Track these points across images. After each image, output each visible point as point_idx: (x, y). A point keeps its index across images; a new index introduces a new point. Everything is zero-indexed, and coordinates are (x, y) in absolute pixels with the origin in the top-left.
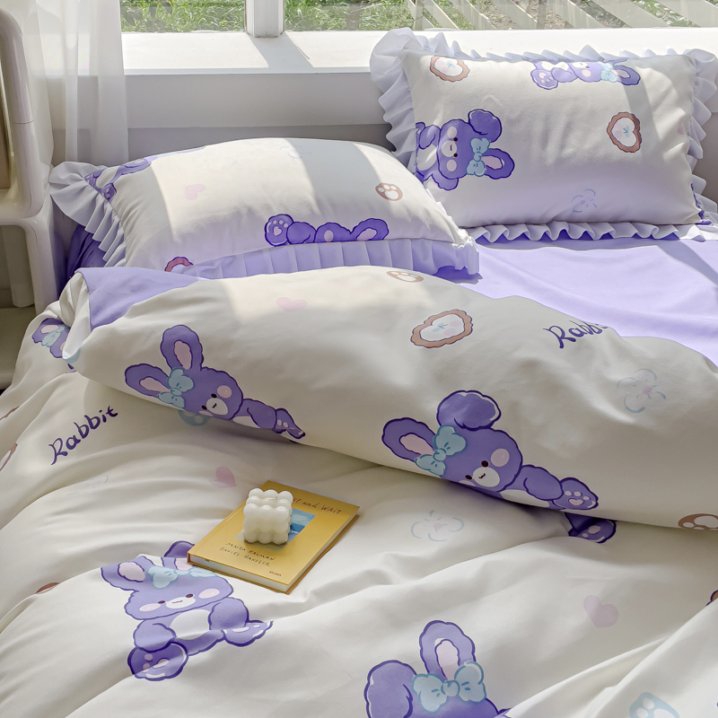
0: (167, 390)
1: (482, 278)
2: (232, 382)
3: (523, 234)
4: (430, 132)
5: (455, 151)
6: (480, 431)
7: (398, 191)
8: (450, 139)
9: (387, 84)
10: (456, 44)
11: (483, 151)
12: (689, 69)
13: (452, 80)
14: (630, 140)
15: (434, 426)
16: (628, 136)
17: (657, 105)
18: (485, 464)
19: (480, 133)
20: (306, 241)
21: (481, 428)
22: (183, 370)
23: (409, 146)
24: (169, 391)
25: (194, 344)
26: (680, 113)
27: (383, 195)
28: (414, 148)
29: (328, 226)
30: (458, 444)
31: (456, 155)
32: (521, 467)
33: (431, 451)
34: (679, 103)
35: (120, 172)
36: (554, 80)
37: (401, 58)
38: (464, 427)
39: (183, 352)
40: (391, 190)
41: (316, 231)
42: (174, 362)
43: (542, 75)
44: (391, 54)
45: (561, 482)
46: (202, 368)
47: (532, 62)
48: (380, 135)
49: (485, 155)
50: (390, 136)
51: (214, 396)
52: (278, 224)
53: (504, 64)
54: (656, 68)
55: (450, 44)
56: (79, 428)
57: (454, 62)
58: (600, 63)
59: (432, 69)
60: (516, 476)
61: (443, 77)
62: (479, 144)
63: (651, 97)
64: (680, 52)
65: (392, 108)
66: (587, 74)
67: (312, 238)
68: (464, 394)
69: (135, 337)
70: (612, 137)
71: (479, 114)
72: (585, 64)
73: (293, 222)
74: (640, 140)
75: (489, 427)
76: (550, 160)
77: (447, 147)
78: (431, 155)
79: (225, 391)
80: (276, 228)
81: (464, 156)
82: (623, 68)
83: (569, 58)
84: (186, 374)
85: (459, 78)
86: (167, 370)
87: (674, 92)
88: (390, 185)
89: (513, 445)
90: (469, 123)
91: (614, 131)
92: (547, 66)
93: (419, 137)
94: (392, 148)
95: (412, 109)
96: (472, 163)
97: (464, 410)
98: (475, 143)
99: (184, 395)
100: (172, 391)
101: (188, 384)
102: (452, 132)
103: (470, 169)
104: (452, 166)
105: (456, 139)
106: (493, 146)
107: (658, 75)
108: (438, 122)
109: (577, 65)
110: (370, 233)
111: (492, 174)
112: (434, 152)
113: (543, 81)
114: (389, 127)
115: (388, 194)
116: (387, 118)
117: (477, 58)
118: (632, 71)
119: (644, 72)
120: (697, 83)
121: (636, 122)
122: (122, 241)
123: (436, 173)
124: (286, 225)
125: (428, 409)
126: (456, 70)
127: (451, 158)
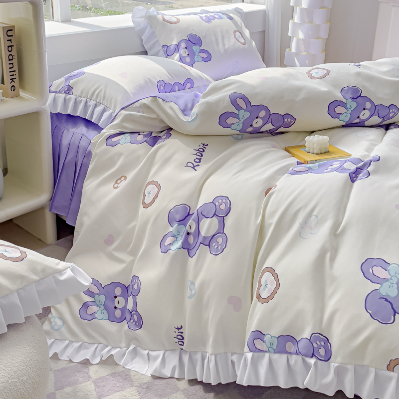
4: (172, 47)
5: (187, 53)
8: (184, 48)
15: (345, 101)
16: (241, 39)
18: (364, 109)
19: (195, 44)
20: (171, 91)
21: (358, 97)
22: (244, 109)
25: (244, 98)
29: (176, 83)
30: (354, 105)
31: (188, 55)
32: (375, 106)
33: (346, 111)
36: (209, 20)
37: (146, 18)
38: (353, 98)
39: (241, 102)
41: (173, 86)
42: (238, 108)
43: (204, 18)
44: (141, 17)
45: (388, 107)
46: (252, 106)
49: (199, 53)
51: (257, 118)
52: (161, 85)
56: (196, 155)
59: (164, 20)
60: (375, 110)
61: (171, 23)
62: (196, 48)
66: (217, 17)
68: (346, 88)
69: (218, 102)
70: (237, 39)
71: (191, 35)
73: (165, 83)
74: (245, 40)
75: (360, 96)
76: (222, 51)
77: (183, 52)
79: (262, 114)
81: (191, 54)
82: (225, 14)
84: (245, 110)
85: (175, 23)
86: (236, 112)
89: (370, 100)
90: (189, 40)
91: (236, 37)
92: (202, 15)
93: (166, 52)
95: (158, 40)
96: (196, 57)
97: (350, 92)
98: (194, 48)
99: (243, 122)
100: (239, 121)
101: (247, 115)
102: (183, 45)
103: (196, 59)
104: (188, 59)
105: (186, 48)
106: (201, 48)
107: (235, 16)
108: (175, 42)
111: (205, 60)
113: (206, 20)
115: (187, 68)
121: (240, 33)
124: (163, 85)
126: (174, 20)
127: (186, 56)
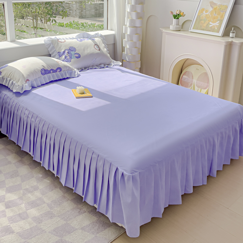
4: (62, 53)
19: (72, 51)
20: (48, 73)
29: (52, 70)
37: (51, 41)
40: (59, 62)
41: (49, 71)
50: (52, 56)
59: (58, 41)
62: (73, 53)
70: (95, 48)
71: (71, 47)
73: (45, 70)
74: (100, 49)
77: (66, 54)
78: (64, 57)
81: (70, 55)
90: (69, 49)
93: (59, 55)
95: (56, 50)
96: (72, 56)
102: (67, 52)
104: (68, 57)
110: (59, 70)
113: (80, 41)
121: (98, 46)
123: (66, 60)
126: (63, 41)
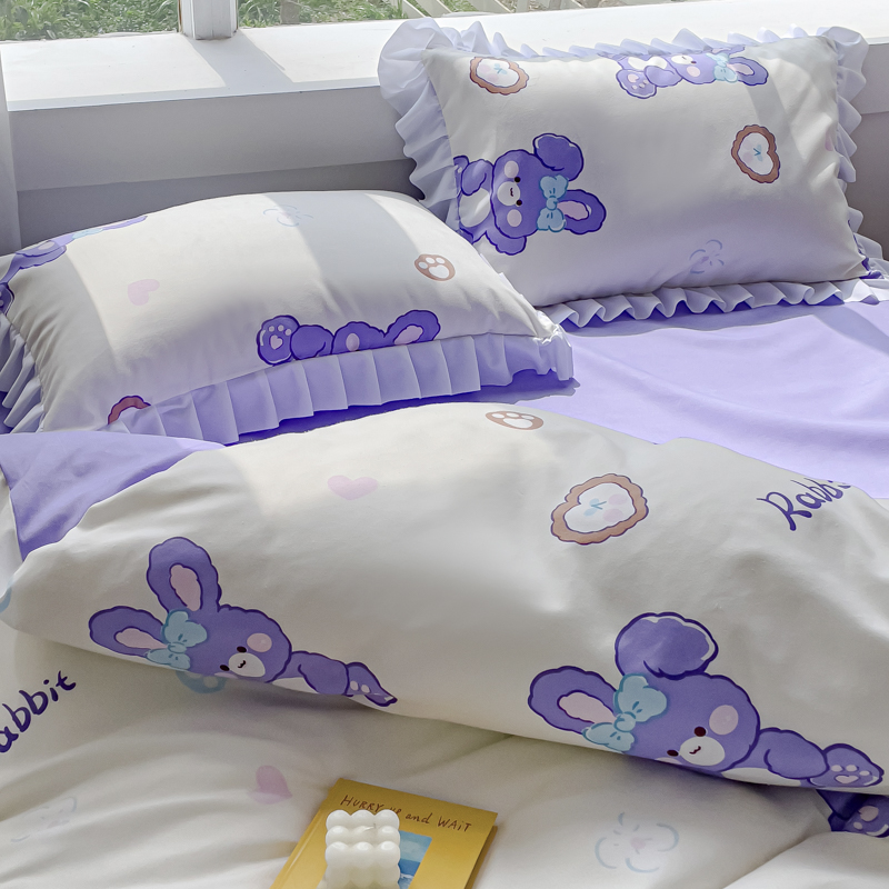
0: (160, 645)
1: (579, 385)
2: (273, 628)
3: (625, 312)
4: (477, 170)
5: (517, 196)
6: (687, 679)
7: (448, 264)
8: (510, 180)
9: (406, 101)
10: (499, 37)
11: (559, 194)
12: (829, 57)
13: (504, 91)
14: (764, 166)
15: (613, 677)
16: (761, 160)
17: (794, 111)
18: (700, 732)
19: (553, 168)
20: (320, 353)
21: (687, 674)
22: (189, 612)
23: (445, 191)
24: (166, 646)
25: (203, 567)
26: (825, 121)
27: (426, 273)
28: (454, 194)
29: (352, 326)
30: (654, 703)
31: (519, 202)
32: (759, 732)
33: (611, 717)
34: (822, 107)
35: (16, 265)
36: (651, 85)
37: (424, 62)
38: (661, 674)
39: (186, 585)
40: (436, 264)
41: (334, 337)
43: (632, 78)
44: (410, 58)
45: (824, 753)
46: (219, 608)
47: (614, 58)
48: (400, 177)
49: (562, 200)
50: (414, 178)
51: (242, 650)
52: (276, 332)
53: (575, 65)
54: (786, 57)
55: (490, 37)
56: (13, 714)
57: (505, 65)
58: (709, 54)
59: (473, 76)
60: (752, 748)
61: (491, 89)
62: (551, 185)
63: (786, 101)
64: (813, 33)
65: (415, 136)
66: (694, 72)
67: (328, 347)
68: (654, 620)
70: (739, 162)
71: (548, 139)
72: (689, 59)
73: (299, 327)
74: (777, 165)
75: (701, 671)
77: (507, 192)
78: (480, 204)
79: (260, 642)
80: (274, 338)
81: (531, 204)
82: (743, 61)
83: (664, 50)
84: (193, 618)
85: (515, 89)
86: (161, 614)
87: (815, 92)
88: (434, 257)
89: (742, 699)
90: (536, 154)
91: (741, 153)
92: (637, 64)
93: (460, 178)
94: (418, 195)
95: (446, 137)
96: (544, 212)
97: (659, 645)
98: (547, 183)
99: (190, 652)
100: (169, 648)
101: (197, 635)
102: (511, 168)
103: (541, 222)
104: (514, 218)
105: (517, 179)
106: (573, 185)
107: (791, 67)
108: (489, 155)
109: (678, 60)
110: (414, 332)
111: (575, 227)
112: (487, 198)
113: (635, 87)
114: (411, 164)
115: (433, 271)
116: (408, 152)
117: (534, 57)
118: (754, 64)
119: (771, 65)
120: (840, 75)
121: (770, 138)
122: (32, 374)
123: (492, 230)
124: (289, 332)
125: (599, 649)
126: (509, 78)
127: (513, 207)
